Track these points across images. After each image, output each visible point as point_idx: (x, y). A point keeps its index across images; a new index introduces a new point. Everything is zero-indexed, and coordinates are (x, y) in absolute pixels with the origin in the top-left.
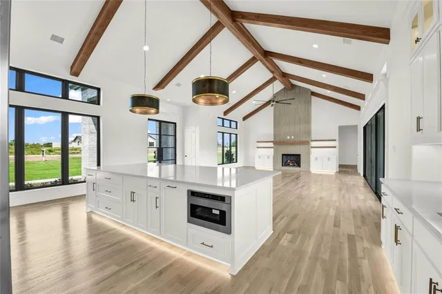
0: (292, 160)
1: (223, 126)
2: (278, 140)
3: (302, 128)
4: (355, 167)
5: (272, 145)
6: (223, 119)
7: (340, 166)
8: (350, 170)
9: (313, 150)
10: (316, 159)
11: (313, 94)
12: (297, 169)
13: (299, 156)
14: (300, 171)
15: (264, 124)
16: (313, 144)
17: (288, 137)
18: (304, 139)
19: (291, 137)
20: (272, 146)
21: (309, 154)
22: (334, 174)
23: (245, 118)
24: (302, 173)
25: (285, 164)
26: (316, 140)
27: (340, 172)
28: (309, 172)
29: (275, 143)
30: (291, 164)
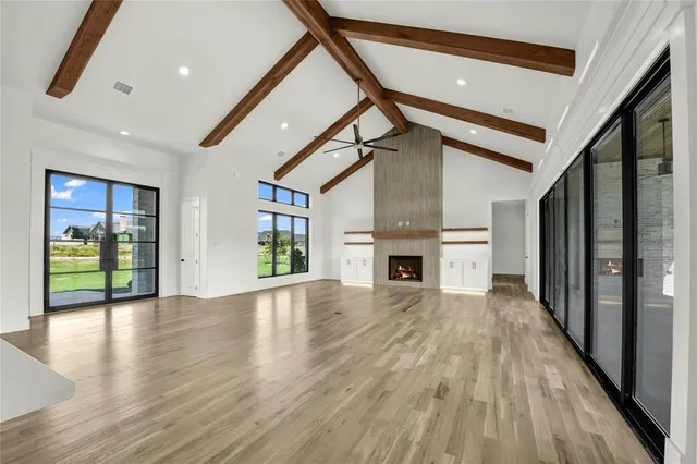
0: (407, 267)
1: (274, 200)
2: (381, 229)
3: (424, 206)
4: (520, 279)
5: (369, 238)
6: (275, 187)
7: (496, 278)
8: (512, 286)
9: (445, 248)
10: (451, 265)
11: (447, 141)
12: (415, 285)
13: (419, 259)
14: (422, 289)
15: (358, 200)
16: (446, 236)
17: (400, 224)
18: (428, 227)
19: (404, 224)
20: (372, 240)
21: (437, 255)
22: (484, 294)
23: (324, 189)
24: (424, 293)
25: (393, 275)
26: (450, 230)
27: (494, 291)
28: (436, 291)
29: (376, 234)
30: (404, 276)
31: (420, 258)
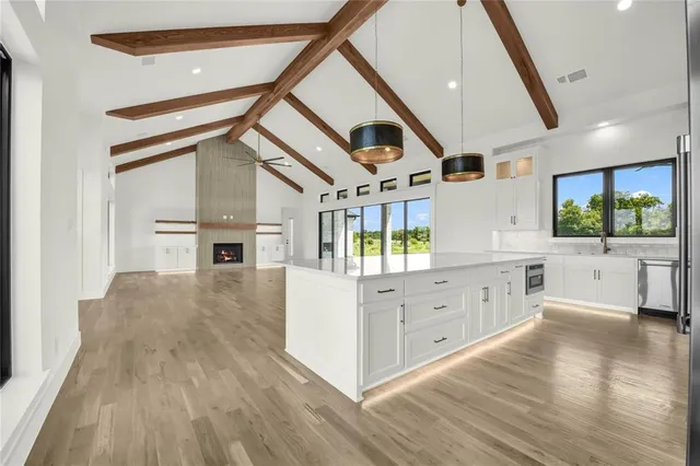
0: (229, 252)
5: (193, 228)
10: (263, 249)
12: (238, 265)
14: (243, 269)
16: (260, 229)
17: (225, 217)
19: (228, 218)
21: (254, 242)
24: (244, 272)
25: (217, 259)
26: (262, 224)
28: (254, 269)
29: (199, 224)
30: (227, 258)
31: (241, 245)
